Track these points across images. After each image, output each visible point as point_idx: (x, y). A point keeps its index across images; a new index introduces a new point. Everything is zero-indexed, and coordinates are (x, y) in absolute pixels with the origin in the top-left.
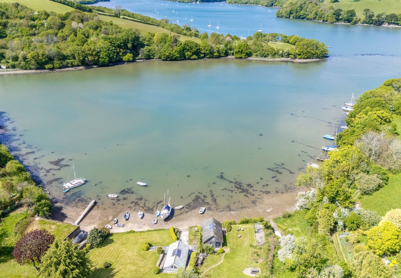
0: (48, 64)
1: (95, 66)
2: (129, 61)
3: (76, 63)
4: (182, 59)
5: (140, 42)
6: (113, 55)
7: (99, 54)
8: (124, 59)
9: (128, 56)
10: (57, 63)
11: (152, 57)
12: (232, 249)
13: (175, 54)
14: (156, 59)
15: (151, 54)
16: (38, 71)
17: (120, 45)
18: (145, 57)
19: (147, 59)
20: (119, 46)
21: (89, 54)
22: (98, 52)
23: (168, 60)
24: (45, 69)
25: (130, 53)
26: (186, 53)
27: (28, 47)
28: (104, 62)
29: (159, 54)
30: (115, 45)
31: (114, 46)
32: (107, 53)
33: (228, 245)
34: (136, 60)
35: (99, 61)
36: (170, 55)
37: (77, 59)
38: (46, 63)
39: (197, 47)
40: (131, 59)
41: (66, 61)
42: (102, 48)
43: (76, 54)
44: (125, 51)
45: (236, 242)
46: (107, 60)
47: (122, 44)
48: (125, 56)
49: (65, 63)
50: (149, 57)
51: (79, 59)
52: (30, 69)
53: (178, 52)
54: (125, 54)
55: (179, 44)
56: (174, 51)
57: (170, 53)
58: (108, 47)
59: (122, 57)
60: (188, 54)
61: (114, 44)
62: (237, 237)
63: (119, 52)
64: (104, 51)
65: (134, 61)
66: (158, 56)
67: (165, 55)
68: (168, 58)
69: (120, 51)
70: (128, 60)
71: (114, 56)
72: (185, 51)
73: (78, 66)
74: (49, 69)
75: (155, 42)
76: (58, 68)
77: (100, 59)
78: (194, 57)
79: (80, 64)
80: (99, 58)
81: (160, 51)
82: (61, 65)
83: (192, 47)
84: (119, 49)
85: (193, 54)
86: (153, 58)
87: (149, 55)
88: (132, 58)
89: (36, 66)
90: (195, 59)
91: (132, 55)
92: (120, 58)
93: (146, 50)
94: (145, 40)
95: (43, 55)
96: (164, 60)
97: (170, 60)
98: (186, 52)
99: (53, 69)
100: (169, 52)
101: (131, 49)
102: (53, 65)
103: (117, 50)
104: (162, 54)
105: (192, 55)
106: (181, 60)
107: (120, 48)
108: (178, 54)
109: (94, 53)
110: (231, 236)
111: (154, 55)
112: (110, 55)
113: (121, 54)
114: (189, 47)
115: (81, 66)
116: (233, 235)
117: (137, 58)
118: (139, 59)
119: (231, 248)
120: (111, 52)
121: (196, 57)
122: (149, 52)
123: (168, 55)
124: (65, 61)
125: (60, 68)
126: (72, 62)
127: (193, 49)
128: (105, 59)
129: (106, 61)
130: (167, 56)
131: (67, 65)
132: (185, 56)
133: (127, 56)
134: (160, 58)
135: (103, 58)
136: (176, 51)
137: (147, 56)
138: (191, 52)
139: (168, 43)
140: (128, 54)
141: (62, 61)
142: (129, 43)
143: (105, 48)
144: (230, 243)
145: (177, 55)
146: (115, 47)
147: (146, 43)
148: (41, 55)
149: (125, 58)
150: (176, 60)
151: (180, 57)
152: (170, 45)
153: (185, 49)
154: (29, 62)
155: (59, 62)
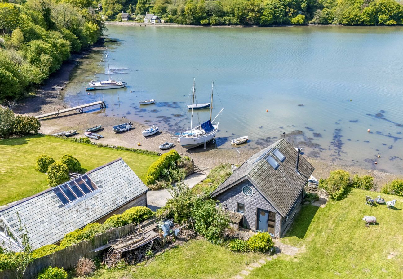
0: (205, 19)
1: (255, 26)
2: (298, 24)
3: (234, 20)
4: (373, 24)
5: (319, 4)
6: (279, 13)
7: (262, 11)
8: (292, 21)
9: (299, 18)
10: (214, 19)
11: (330, 22)
12: (315, 251)
13: (364, 16)
14: (335, 24)
15: (329, 18)
16: (193, 26)
17: (291, 3)
18: (321, 21)
19: (322, 24)
20: (290, 5)
21: (250, 9)
22: (262, 9)
23: (351, 25)
24: (200, 25)
25: (302, 14)
26: (380, 17)
27: (190, 2)
28: (266, 21)
29: (340, 18)
30: (286, 3)
31: (283, 5)
32: (272, 11)
33: (310, 235)
34: (308, 24)
35: (260, 19)
36: (356, 17)
37: (236, 15)
38: (203, 18)
39: (399, 9)
40: (301, 21)
41: (224, 17)
42: (268, 4)
43: (235, 9)
44: (296, 11)
45: (346, 237)
46: (271, 19)
47: (294, 3)
48: (294, 18)
49: (222, 20)
50: (325, 22)
51: (238, 14)
52: (186, 24)
53: (368, 14)
54: (295, 15)
55: (372, 5)
56: (362, 14)
57: (355, 15)
58: (274, 4)
59: (290, 19)
60: (382, 17)
61: (284, 2)
62: (360, 221)
63: (288, 12)
64: (269, 8)
65: (304, 24)
66: (339, 20)
67: (349, 17)
68: (352, 22)
69: (290, 12)
70: (297, 22)
71: (281, 15)
72: (379, 13)
73: (236, 24)
74: (205, 25)
75: (338, 4)
76: (214, 25)
77: (263, 17)
78: (392, 22)
79: (238, 23)
80: (260, 16)
81: (342, 12)
82: (218, 21)
83: (391, 8)
84: (288, 8)
85: (391, 18)
86: (331, 24)
87: (327, 19)
88: (303, 20)
89: (192, 20)
90: (392, 25)
91: (304, 16)
92: (288, 19)
93: (324, 12)
94: (326, 2)
95: (201, 8)
96: (345, 25)
97: (354, 25)
98: (379, 15)
99: (208, 25)
100: (354, 13)
101: (305, 10)
102: (209, 21)
103: (286, 9)
104: (344, 17)
105: (388, 20)
106: (371, 25)
107: (290, 8)
108: (367, 17)
109: (256, 9)
110: (336, 214)
111: (334, 19)
112: (275, 13)
113: (290, 15)
114: (386, 8)
115: (240, 25)
116: (347, 210)
117: (310, 22)
118: (311, 24)
119: (314, 248)
120: (277, 10)
121: (395, 23)
122: (327, 14)
123: (353, 18)
124: (222, 18)
125: (216, 25)
126: (231, 19)
127: (392, 11)
128: (268, 17)
129: (269, 20)
130: (350, 19)
131: (224, 21)
132: (377, 21)
133: (297, 17)
134: (340, 24)
135: (265, 16)
136: (365, 12)
137: (323, 19)
138: (387, 15)
139: (357, 4)
140: (300, 16)
141: (220, 18)
142: (304, 2)
143: (271, 4)
144: (319, 232)
145: (365, 18)
146: (285, 6)
147: (326, 5)
148: (198, 8)
149: (294, 20)
150: (363, 24)
151: (370, 21)
152: (358, 7)
153: (379, 12)
154: (186, 16)
155: (217, 18)
